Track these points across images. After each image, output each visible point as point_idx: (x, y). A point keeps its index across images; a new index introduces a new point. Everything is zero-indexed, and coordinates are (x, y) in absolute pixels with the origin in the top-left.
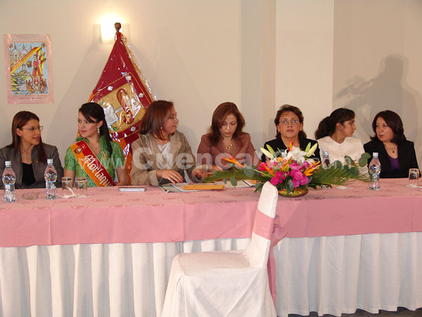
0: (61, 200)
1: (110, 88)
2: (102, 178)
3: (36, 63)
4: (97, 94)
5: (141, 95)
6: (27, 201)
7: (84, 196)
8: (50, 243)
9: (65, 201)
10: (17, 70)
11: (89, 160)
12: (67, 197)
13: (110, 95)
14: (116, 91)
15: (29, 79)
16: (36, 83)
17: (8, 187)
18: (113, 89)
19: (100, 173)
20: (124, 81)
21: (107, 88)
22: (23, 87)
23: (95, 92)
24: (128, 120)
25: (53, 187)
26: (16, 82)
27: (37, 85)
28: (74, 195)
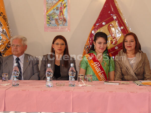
0: (77, 87)
1: (104, 23)
2: (102, 76)
3: (61, 8)
4: (96, 27)
5: (122, 28)
6: (59, 87)
7: (90, 86)
8: (71, 111)
9: (80, 88)
10: (50, 12)
11: (96, 65)
12: (81, 85)
13: (103, 27)
14: (107, 25)
15: (56, 17)
16: (61, 19)
17: (48, 78)
18: (106, 24)
19: (102, 73)
20: (112, 20)
21: (102, 23)
22: (53, 22)
23: (95, 25)
24: (114, 42)
25: (73, 79)
26: (49, 19)
27: (61, 21)
28: (84, 84)
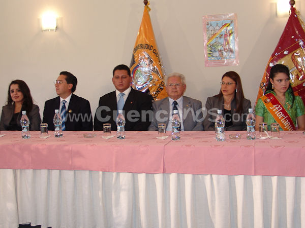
1: (285, 52)
2: (286, 123)
3: (226, 35)
4: (275, 57)
6: (234, 140)
7: (276, 138)
8: (253, 174)
9: (263, 142)
10: (213, 41)
11: (277, 108)
12: (263, 138)
13: (286, 57)
14: (291, 55)
15: (220, 48)
16: (226, 50)
18: (289, 53)
19: (285, 119)
20: (298, 46)
21: (284, 52)
23: (273, 55)
24: (301, 77)
25: (253, 130)
26: (211, 51)
27: (226, 52)
28: (268, 136)
